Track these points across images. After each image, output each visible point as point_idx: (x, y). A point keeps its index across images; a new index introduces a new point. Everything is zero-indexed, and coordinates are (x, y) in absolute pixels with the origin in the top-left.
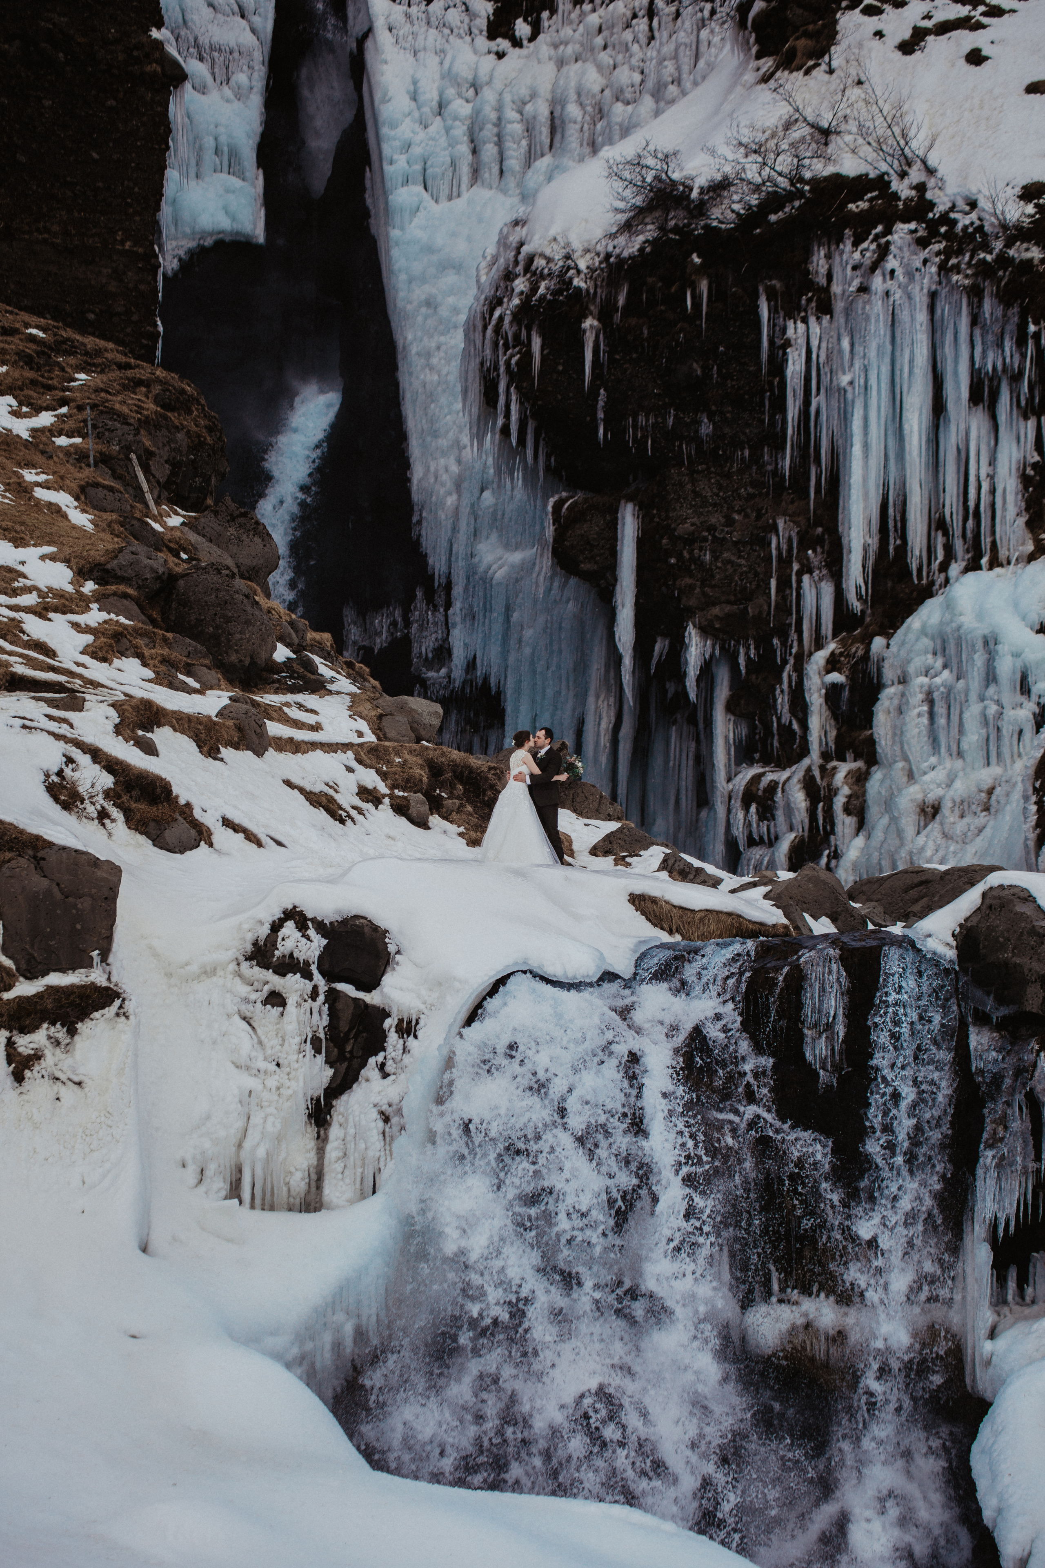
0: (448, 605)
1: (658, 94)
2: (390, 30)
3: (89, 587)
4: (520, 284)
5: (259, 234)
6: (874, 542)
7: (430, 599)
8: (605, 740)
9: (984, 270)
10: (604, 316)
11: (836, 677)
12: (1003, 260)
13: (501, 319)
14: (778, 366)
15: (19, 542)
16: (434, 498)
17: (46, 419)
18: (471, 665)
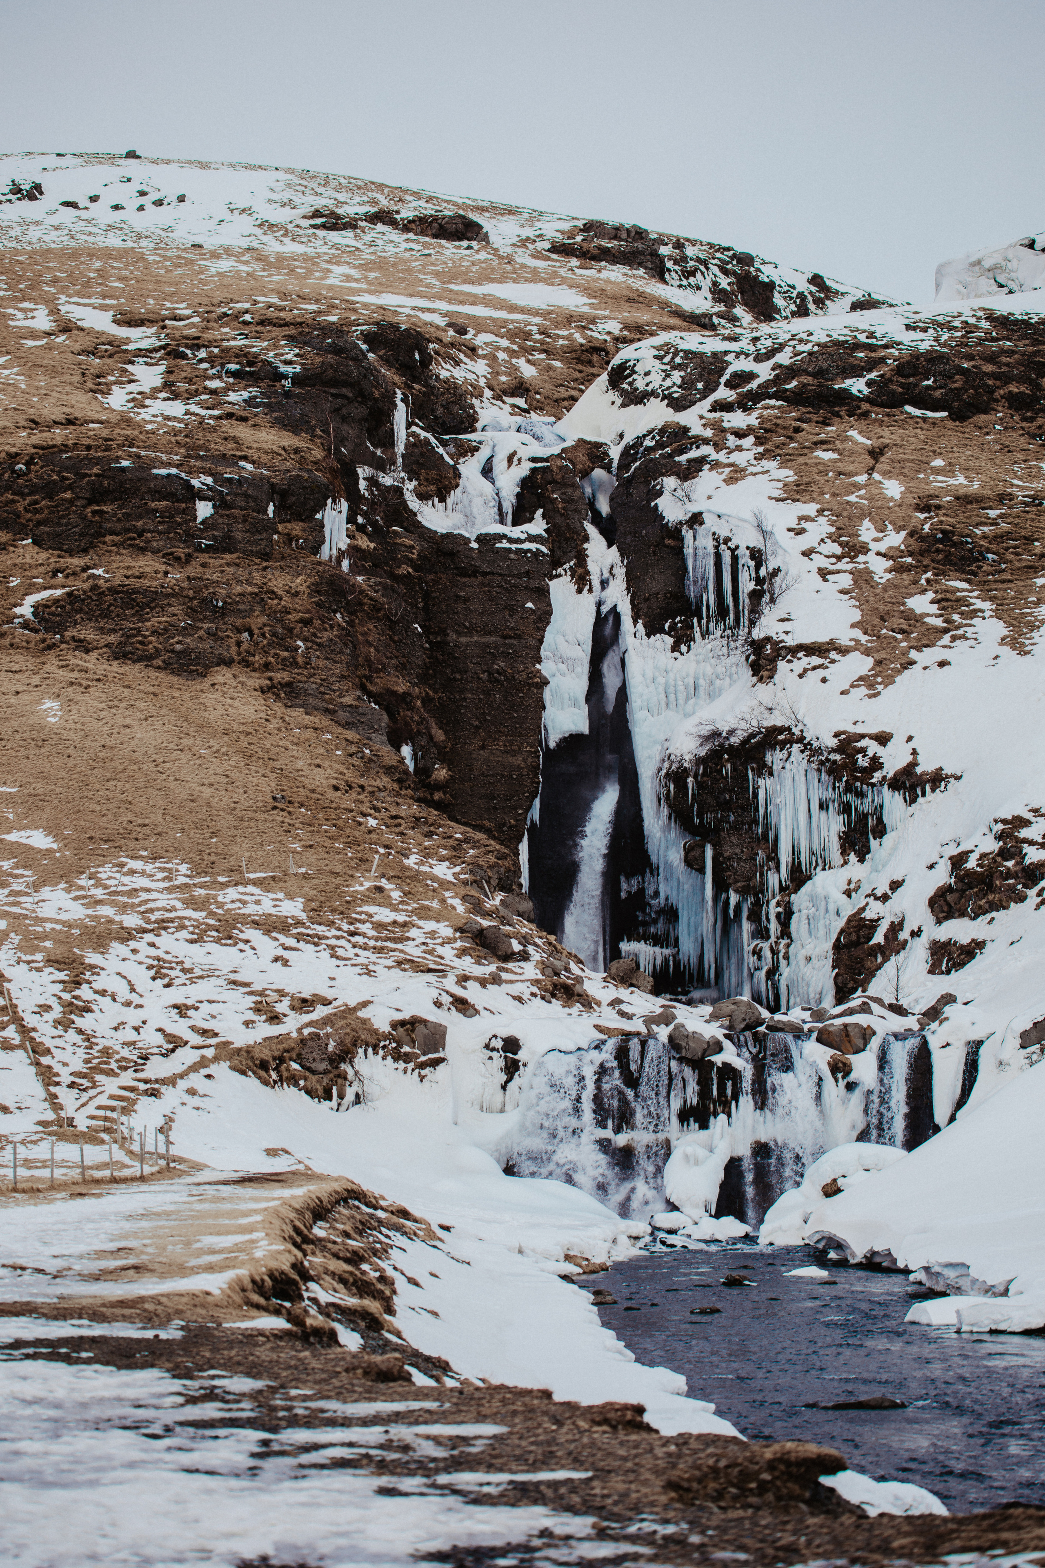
0: (658, 875)
1: (730, 677)
2: (635, 649)
3: (458, 934)
4: (666, 765)
5: (586, 730)
6: (790, 860)
7: (651, 872)
8: (710, 929)
9: (822, 763)
10: (696, 777)
11: (780, 909)
12: (827, 760)
13: (663, 775)
14: (756, 796)
15: (438, 921)
17: (458, 869)
18: (667, 899)
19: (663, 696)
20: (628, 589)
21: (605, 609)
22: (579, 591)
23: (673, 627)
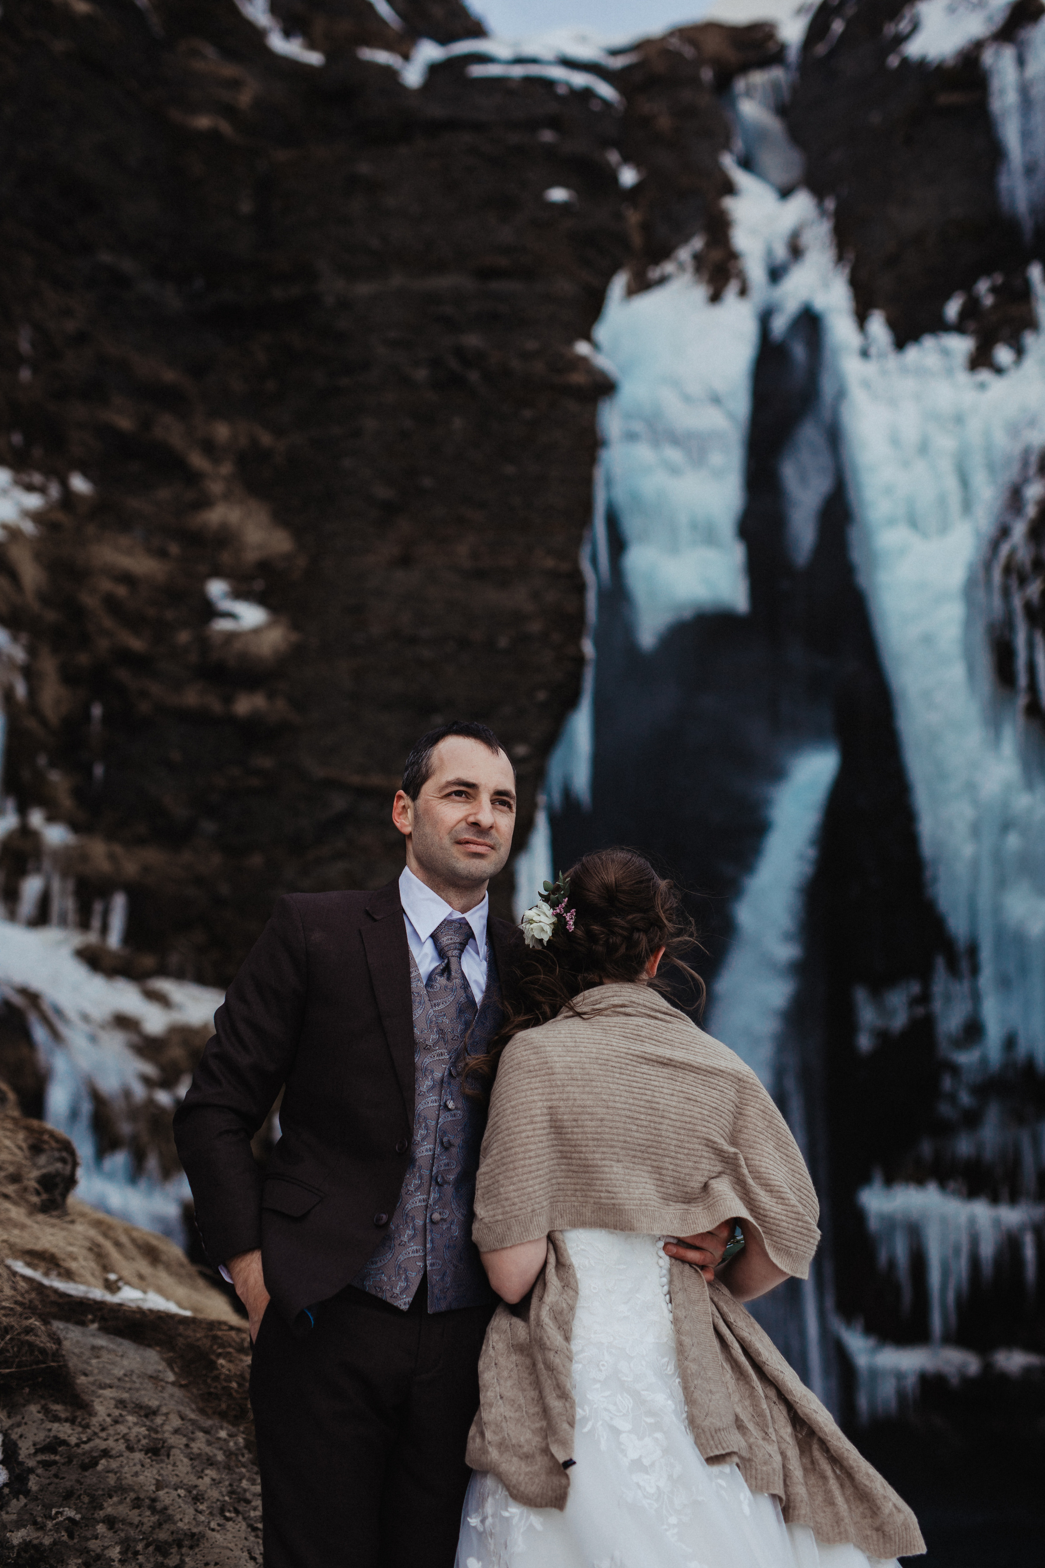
5: (739, 603)
7: (952, 965)
13: (1013, 551)
16: (948, 850)
18: (1011, 1042)
19: (951, 484)
20: (840, 258)
21: (779, 324)
22: (715, 298)
23: (971, 310)
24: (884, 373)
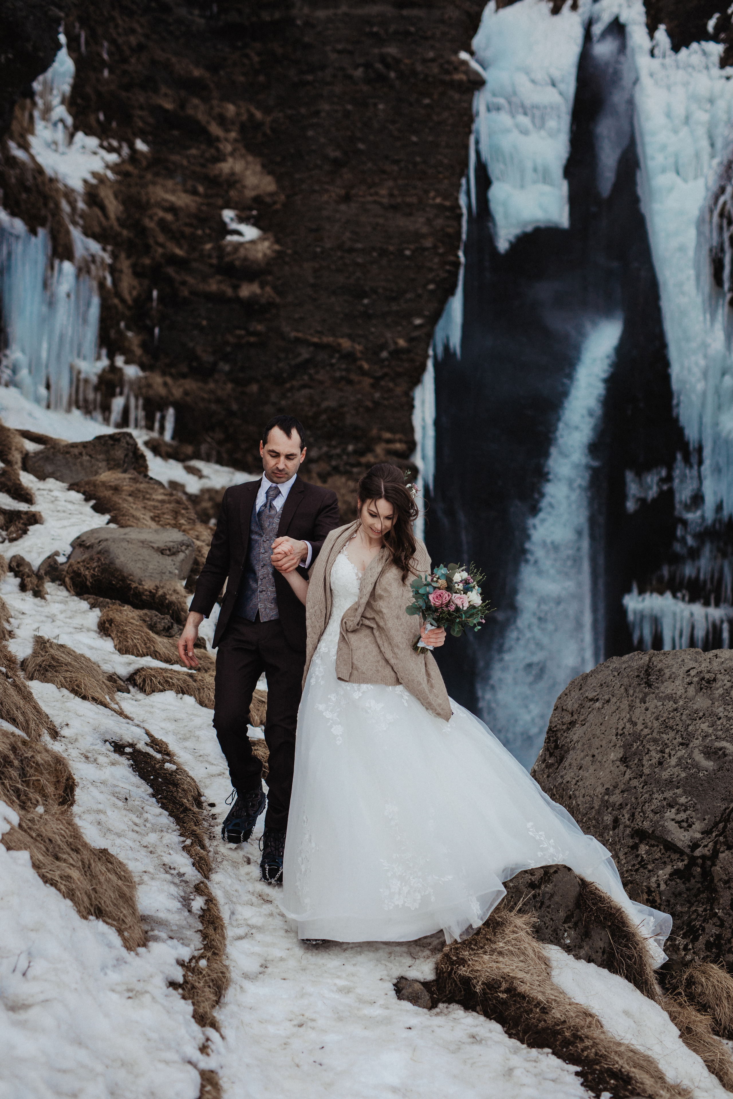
0: (700, 462)
2: (651, 75)
5: (563, 221)
13: (725, 203)
16: (688, 386)
18: (719, 507)
21: (598, 28)
22: (556, 11)
23: (722, 25)
24: (663, 65)
